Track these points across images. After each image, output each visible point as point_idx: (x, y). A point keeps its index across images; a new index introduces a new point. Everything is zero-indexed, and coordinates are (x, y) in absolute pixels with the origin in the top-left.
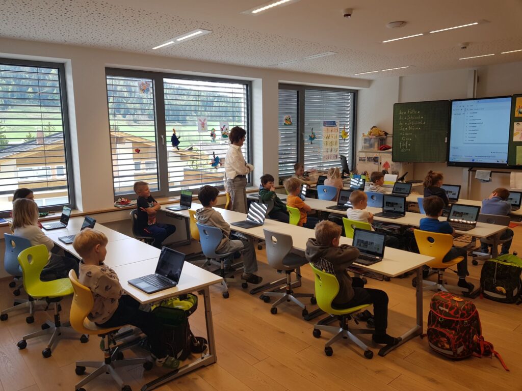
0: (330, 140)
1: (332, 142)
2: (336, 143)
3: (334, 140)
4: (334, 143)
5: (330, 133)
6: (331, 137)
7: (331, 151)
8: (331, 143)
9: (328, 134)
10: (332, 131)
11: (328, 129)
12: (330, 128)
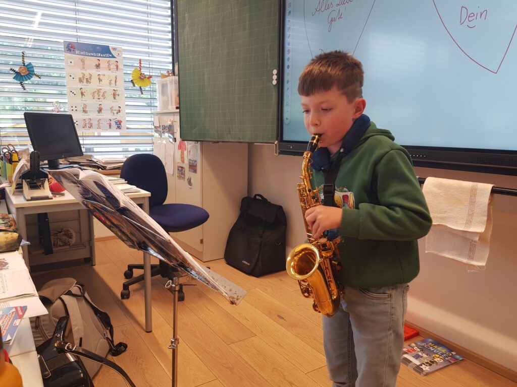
0: (94, 85)
1: (99, 91)
2: (114, 95)
3: (106, 87)
4: (109, 95)
5: (95, 72)
6: (95, 80)
7: (100, 111)
8: (98, 94)
9: (87, 73)
10: (98, 66)
11: (83, 61)
12: (92, 61)
